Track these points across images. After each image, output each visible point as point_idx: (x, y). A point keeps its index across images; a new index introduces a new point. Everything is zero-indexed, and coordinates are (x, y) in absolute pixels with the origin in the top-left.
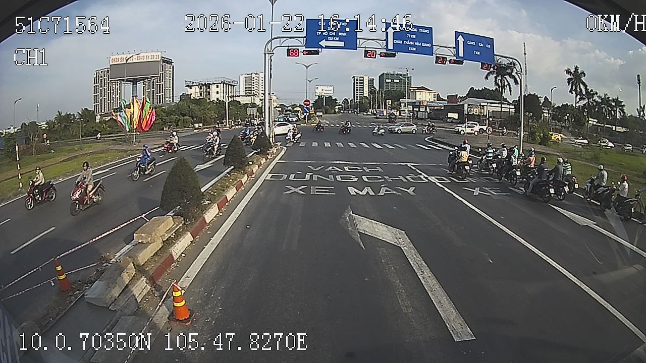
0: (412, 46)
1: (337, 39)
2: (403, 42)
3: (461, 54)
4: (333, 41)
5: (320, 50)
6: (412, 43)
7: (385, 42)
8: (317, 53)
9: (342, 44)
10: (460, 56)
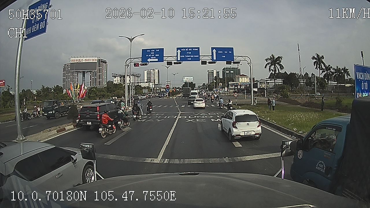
0: (189, 58)
1: (155, 57)
2: (185, 56)
3: (215, 59)
4: (154, 59)
5: (148, 63)
6: (189, 56)
7: (176, 57)
8: (146, 65)
9: (157, 60)
10: (214, 59)
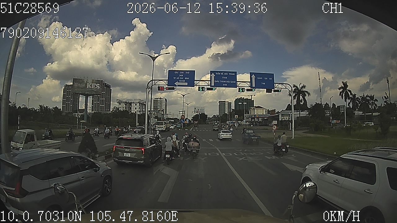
0: (224, 83)
1: (184, 81)
2: (220, 81)
4: (182, 82)
5: (175, 87)
7: (210, 82)
8: (173, 89)
9: (186, 84)
10: (253, 86)
